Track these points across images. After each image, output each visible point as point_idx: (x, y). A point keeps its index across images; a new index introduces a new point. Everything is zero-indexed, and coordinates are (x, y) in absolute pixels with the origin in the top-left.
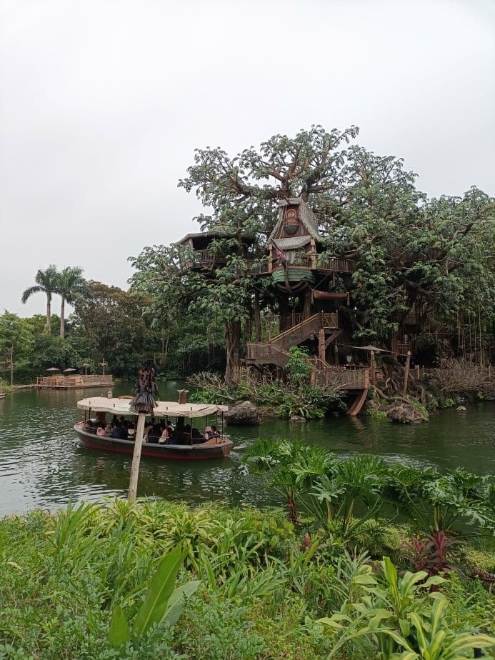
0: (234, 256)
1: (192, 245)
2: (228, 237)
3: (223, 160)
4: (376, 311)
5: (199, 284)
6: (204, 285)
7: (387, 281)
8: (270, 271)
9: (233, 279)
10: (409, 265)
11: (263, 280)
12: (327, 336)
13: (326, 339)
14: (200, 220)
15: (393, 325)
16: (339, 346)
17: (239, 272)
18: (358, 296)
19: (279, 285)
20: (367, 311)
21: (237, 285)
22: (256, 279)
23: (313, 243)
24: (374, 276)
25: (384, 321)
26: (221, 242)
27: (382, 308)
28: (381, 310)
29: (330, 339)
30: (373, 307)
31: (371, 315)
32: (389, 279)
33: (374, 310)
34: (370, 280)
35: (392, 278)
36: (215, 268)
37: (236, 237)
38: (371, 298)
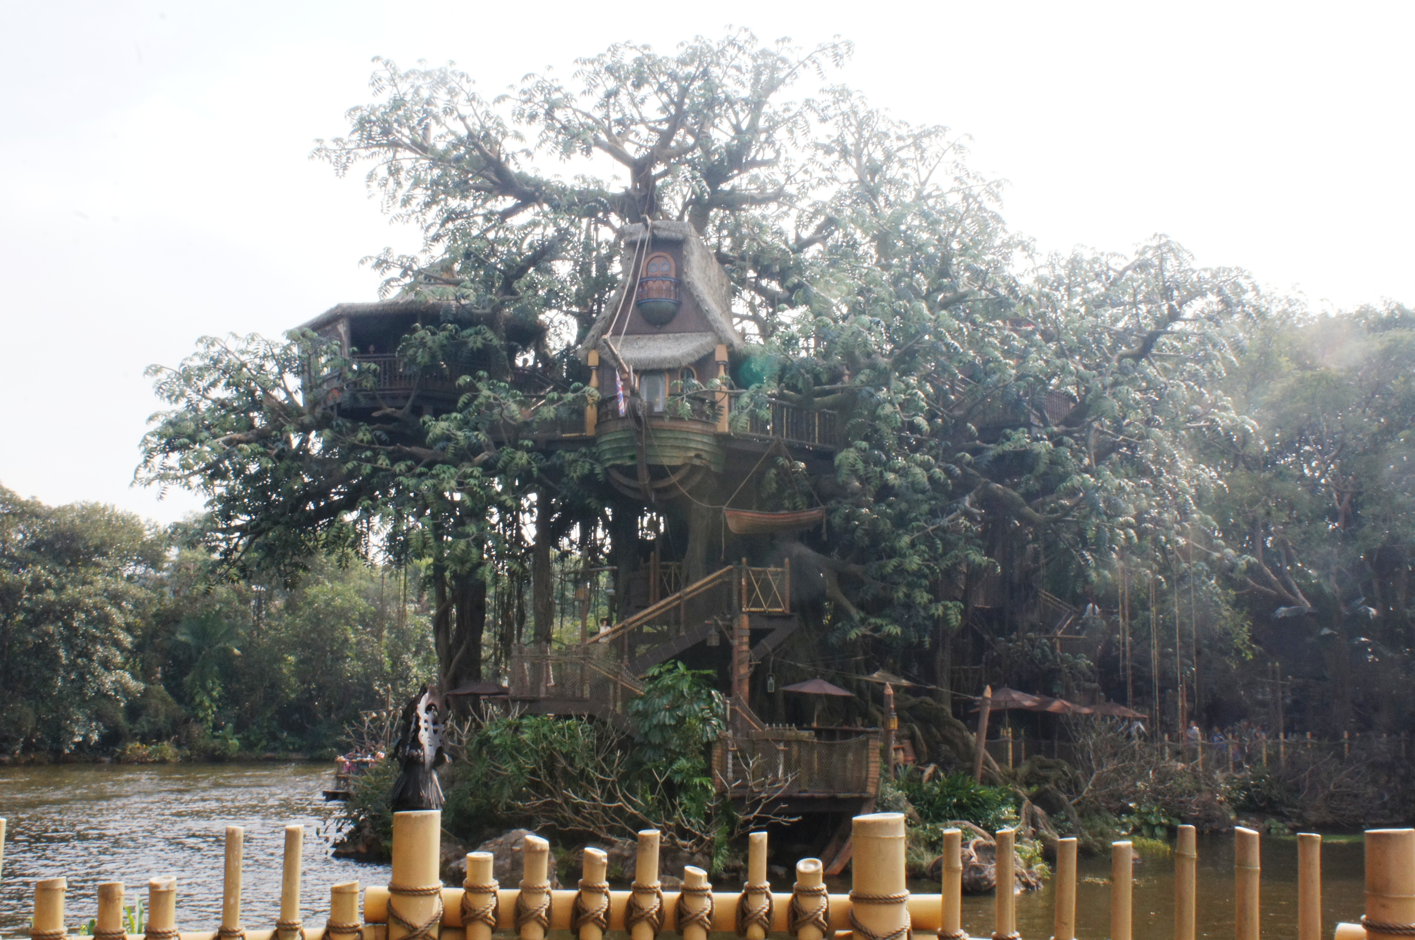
0: (483, 379)
1: (346, 339)
2: (466, 321)
4: (900, 564)
7: (930, 478)
8: (590, 431)
9: (475, 449)
10: (992, 435)
12: (756, 636)
13: (752, 645)
14: (382, 264)
15: (946, 608)
17: (494, 428)
18: (849, 516)
19: (616, 475)
22: (548, 454)
23: (721, 355)
24: (897, 460)
25: (922, 597)
26: (442, 335)
27: (916, 559)
28: (914, 562)
29: (766, 644)
30: (893, 552)
31: (884, 577)
32: (938, 473)
33: (894, 562)
34: (887, 474)
35: (945, 471)
36: (419, 410)
38: (886, 525)
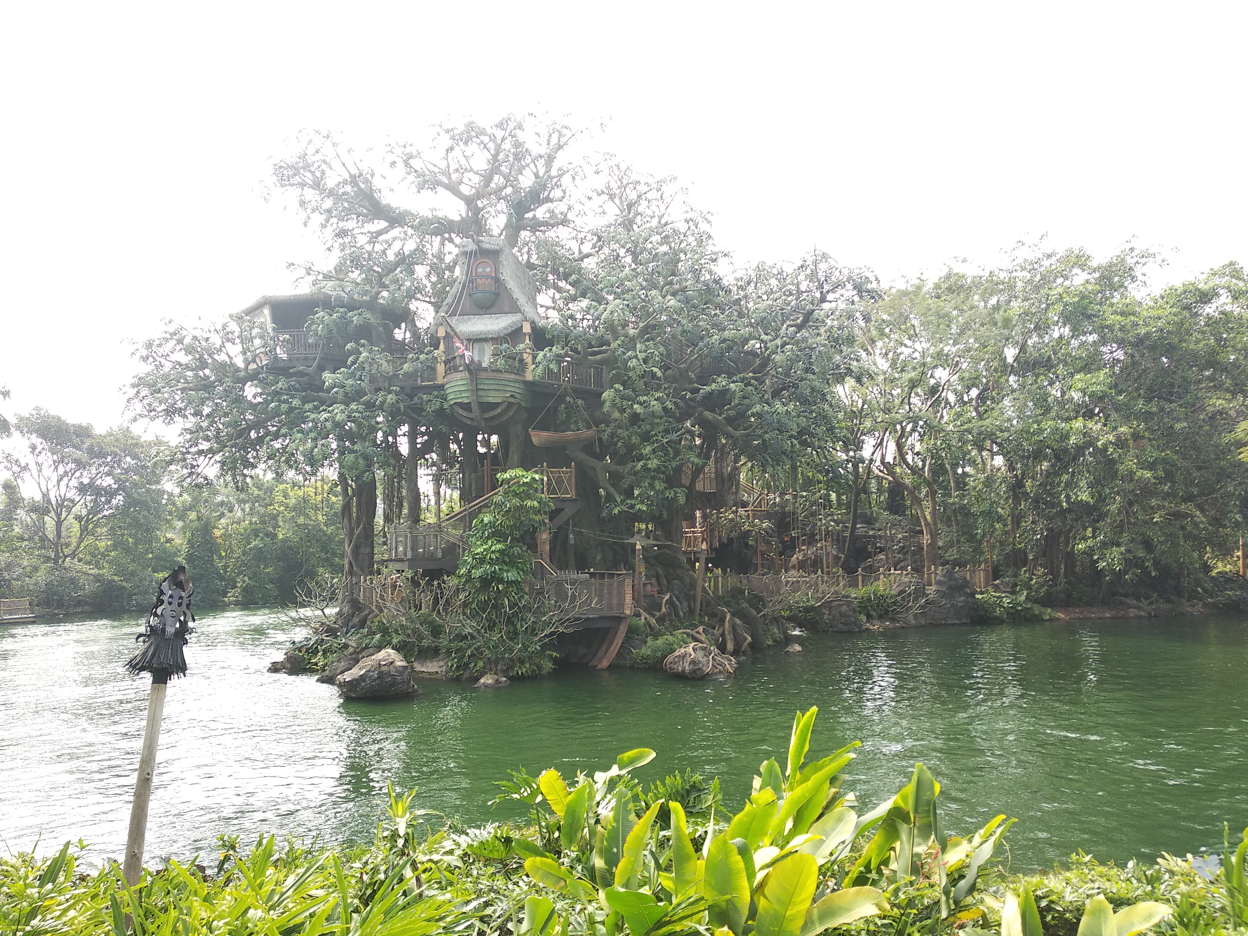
0: (363, 345)
1: (269, 319)
2: (352, 306)
4: (645, 465)
5: (284, 402)
6: (296, 403)
7: (665, 409)
8: (440, 380)
9: (361, 393)
10: (704, 379)
11: (426, 397)
12: (554, 513)
13: (551, 520)
14: (291, 267)
15: (676, 492)
16: (576, 534)
17: (373, 379)
18: (612, 435)
19: (459, 410)
20: (630, 465)
21: (370, 406)
22: (411, 397)
23: (527, 328)
24: (642, 399)
25: (659, 486)
26: (336, 316)
27: (655, 461)
28: (654, 463)
29: (560, 519)
30: (640, 457)
31: (636, 474)
32: (670, 405)
33: (641, 463)
34: (635, 406)
35: (675, 403)
36: (322, 368)
37: (368, 306)
38: (636, 440)
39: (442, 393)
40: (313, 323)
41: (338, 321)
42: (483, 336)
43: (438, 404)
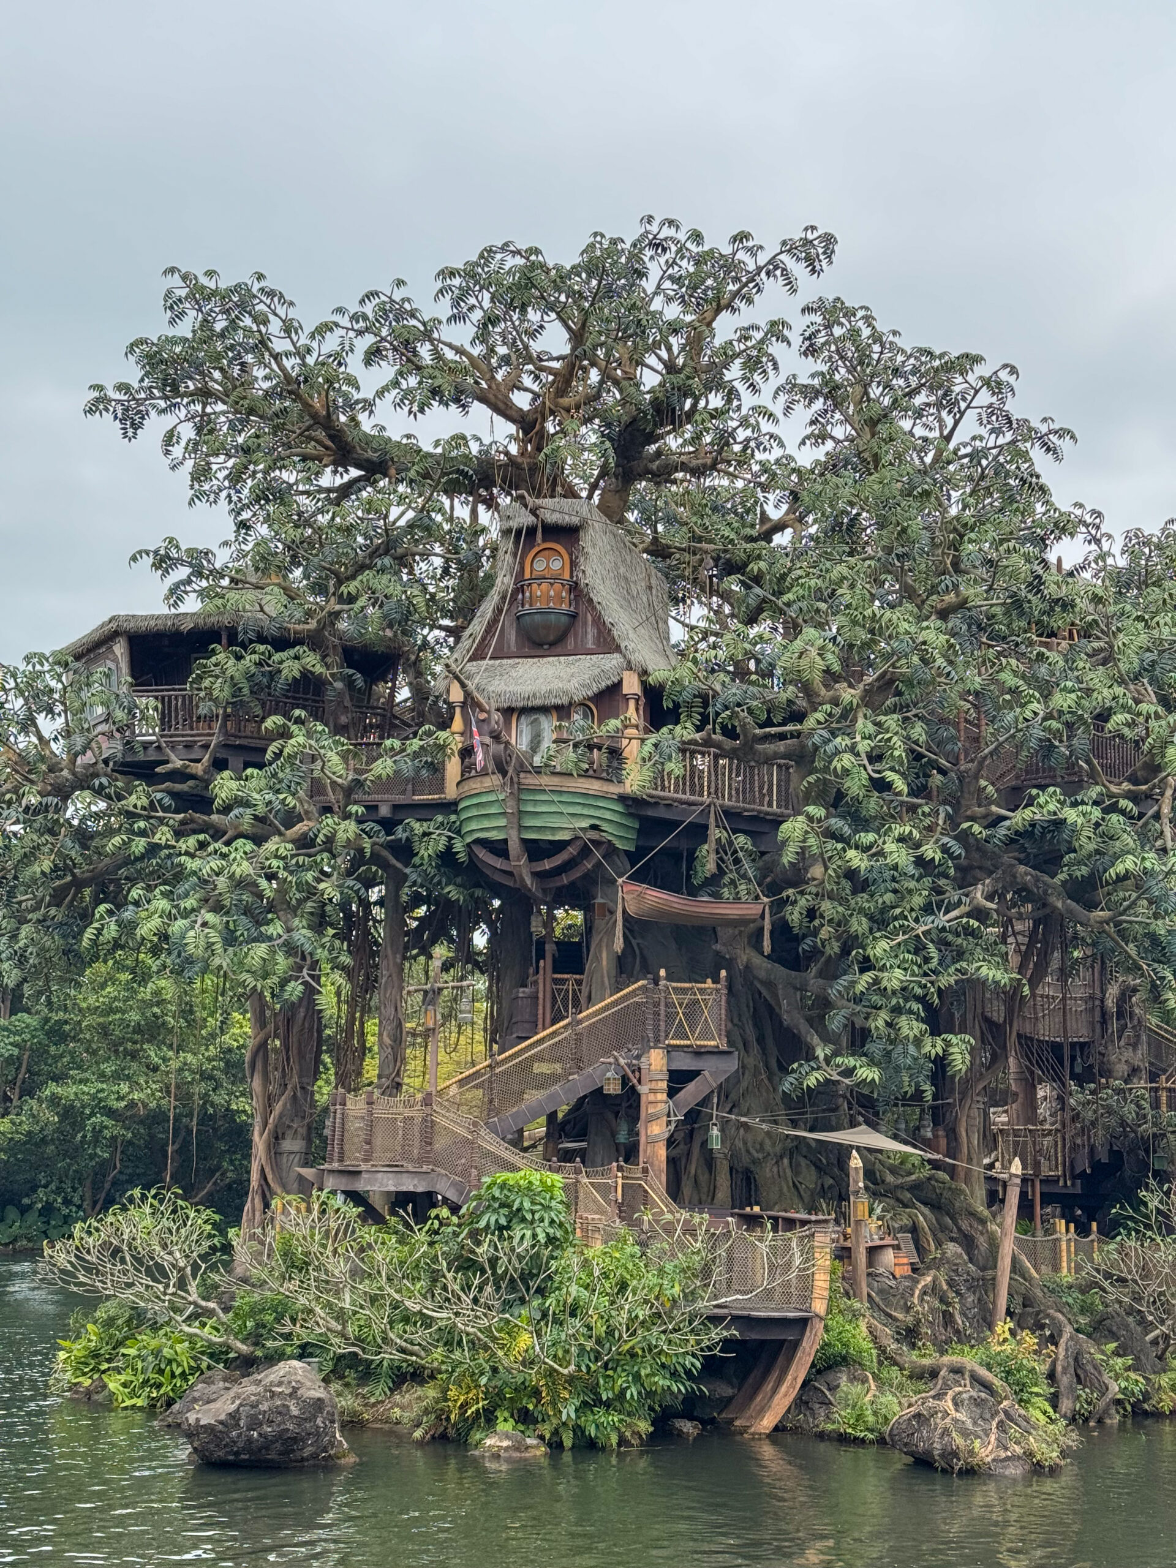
0: (299, 721)
1: (124, 666)
3: (275, 326)
5: (143, 833)
6: (163, 835)
8: (451, 792)
11: (418, 827)
12: (678, 1079)
13: (672, 1093)
14: (163, 562)
15: (948, 1044)
16: (724, 1125)
19: (482, 853)
21: (305, 843)
22: (388, 825)
23: (631, 685)
26: (249, 660)
29: (691, 1093)
31: (858, 999)
37: (314, 641)
39: (453, 818)
40: (207, 673)
41: (253, 669)
42: (538, 702)
43: (443, 841)
